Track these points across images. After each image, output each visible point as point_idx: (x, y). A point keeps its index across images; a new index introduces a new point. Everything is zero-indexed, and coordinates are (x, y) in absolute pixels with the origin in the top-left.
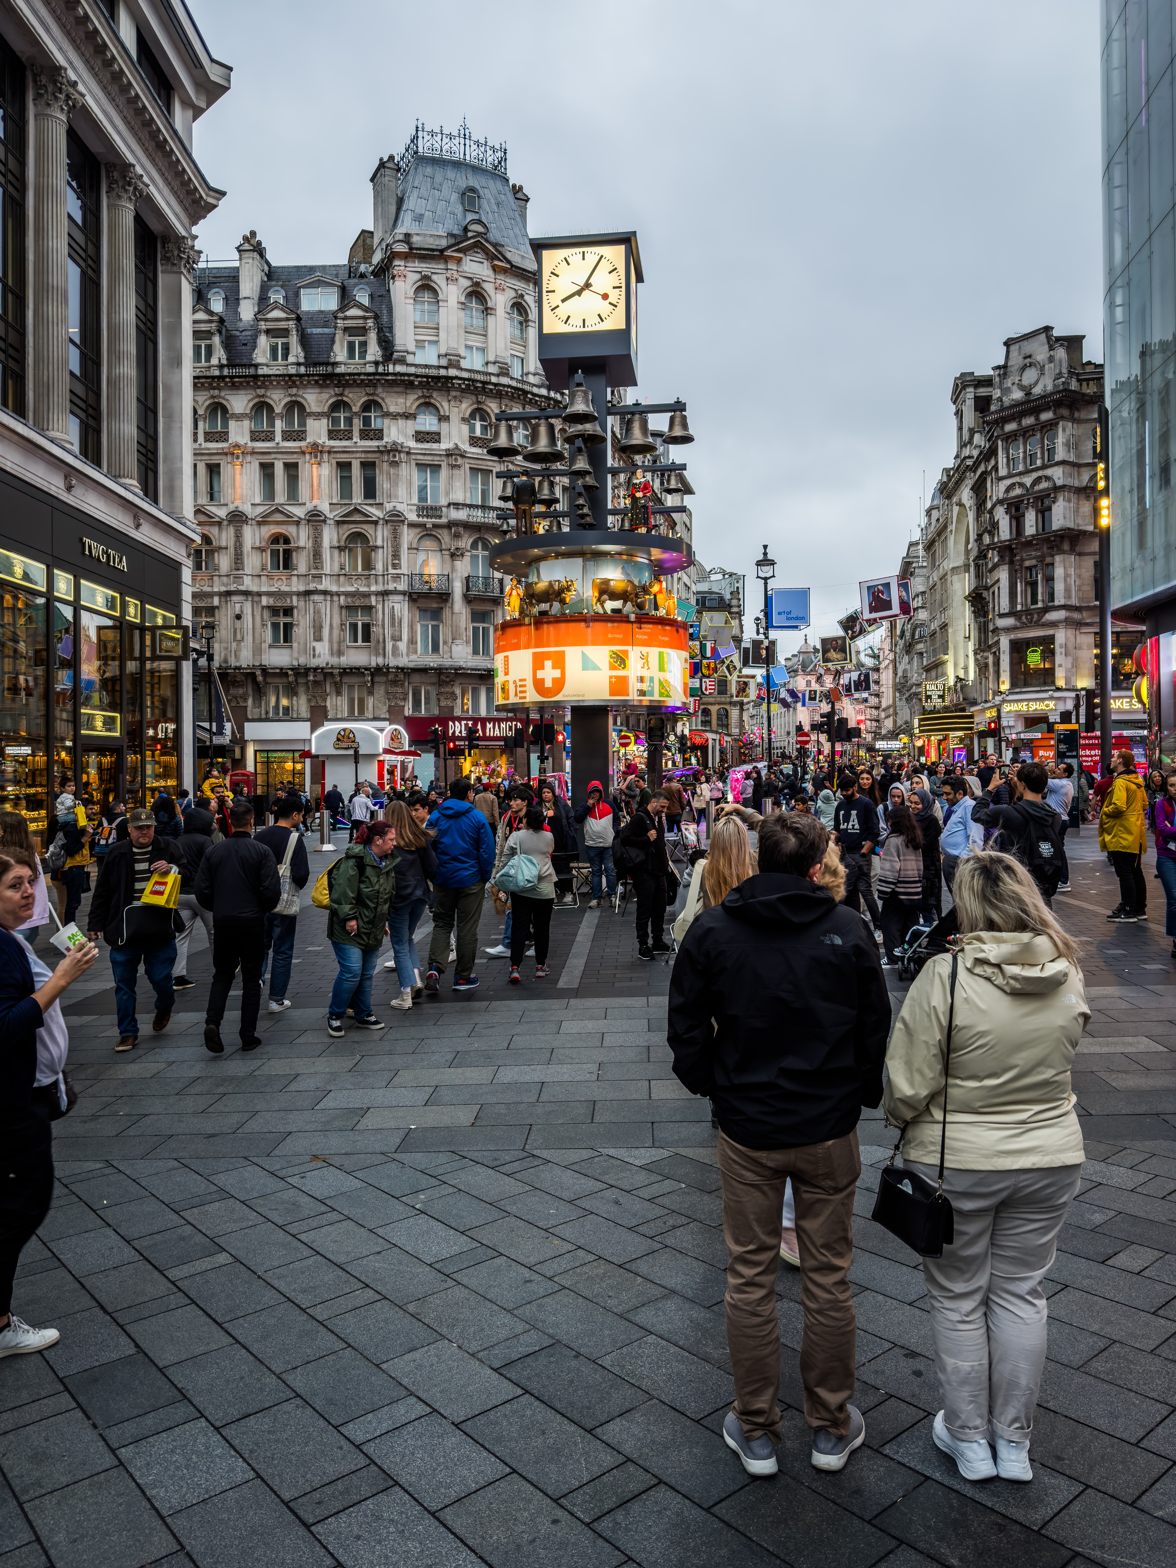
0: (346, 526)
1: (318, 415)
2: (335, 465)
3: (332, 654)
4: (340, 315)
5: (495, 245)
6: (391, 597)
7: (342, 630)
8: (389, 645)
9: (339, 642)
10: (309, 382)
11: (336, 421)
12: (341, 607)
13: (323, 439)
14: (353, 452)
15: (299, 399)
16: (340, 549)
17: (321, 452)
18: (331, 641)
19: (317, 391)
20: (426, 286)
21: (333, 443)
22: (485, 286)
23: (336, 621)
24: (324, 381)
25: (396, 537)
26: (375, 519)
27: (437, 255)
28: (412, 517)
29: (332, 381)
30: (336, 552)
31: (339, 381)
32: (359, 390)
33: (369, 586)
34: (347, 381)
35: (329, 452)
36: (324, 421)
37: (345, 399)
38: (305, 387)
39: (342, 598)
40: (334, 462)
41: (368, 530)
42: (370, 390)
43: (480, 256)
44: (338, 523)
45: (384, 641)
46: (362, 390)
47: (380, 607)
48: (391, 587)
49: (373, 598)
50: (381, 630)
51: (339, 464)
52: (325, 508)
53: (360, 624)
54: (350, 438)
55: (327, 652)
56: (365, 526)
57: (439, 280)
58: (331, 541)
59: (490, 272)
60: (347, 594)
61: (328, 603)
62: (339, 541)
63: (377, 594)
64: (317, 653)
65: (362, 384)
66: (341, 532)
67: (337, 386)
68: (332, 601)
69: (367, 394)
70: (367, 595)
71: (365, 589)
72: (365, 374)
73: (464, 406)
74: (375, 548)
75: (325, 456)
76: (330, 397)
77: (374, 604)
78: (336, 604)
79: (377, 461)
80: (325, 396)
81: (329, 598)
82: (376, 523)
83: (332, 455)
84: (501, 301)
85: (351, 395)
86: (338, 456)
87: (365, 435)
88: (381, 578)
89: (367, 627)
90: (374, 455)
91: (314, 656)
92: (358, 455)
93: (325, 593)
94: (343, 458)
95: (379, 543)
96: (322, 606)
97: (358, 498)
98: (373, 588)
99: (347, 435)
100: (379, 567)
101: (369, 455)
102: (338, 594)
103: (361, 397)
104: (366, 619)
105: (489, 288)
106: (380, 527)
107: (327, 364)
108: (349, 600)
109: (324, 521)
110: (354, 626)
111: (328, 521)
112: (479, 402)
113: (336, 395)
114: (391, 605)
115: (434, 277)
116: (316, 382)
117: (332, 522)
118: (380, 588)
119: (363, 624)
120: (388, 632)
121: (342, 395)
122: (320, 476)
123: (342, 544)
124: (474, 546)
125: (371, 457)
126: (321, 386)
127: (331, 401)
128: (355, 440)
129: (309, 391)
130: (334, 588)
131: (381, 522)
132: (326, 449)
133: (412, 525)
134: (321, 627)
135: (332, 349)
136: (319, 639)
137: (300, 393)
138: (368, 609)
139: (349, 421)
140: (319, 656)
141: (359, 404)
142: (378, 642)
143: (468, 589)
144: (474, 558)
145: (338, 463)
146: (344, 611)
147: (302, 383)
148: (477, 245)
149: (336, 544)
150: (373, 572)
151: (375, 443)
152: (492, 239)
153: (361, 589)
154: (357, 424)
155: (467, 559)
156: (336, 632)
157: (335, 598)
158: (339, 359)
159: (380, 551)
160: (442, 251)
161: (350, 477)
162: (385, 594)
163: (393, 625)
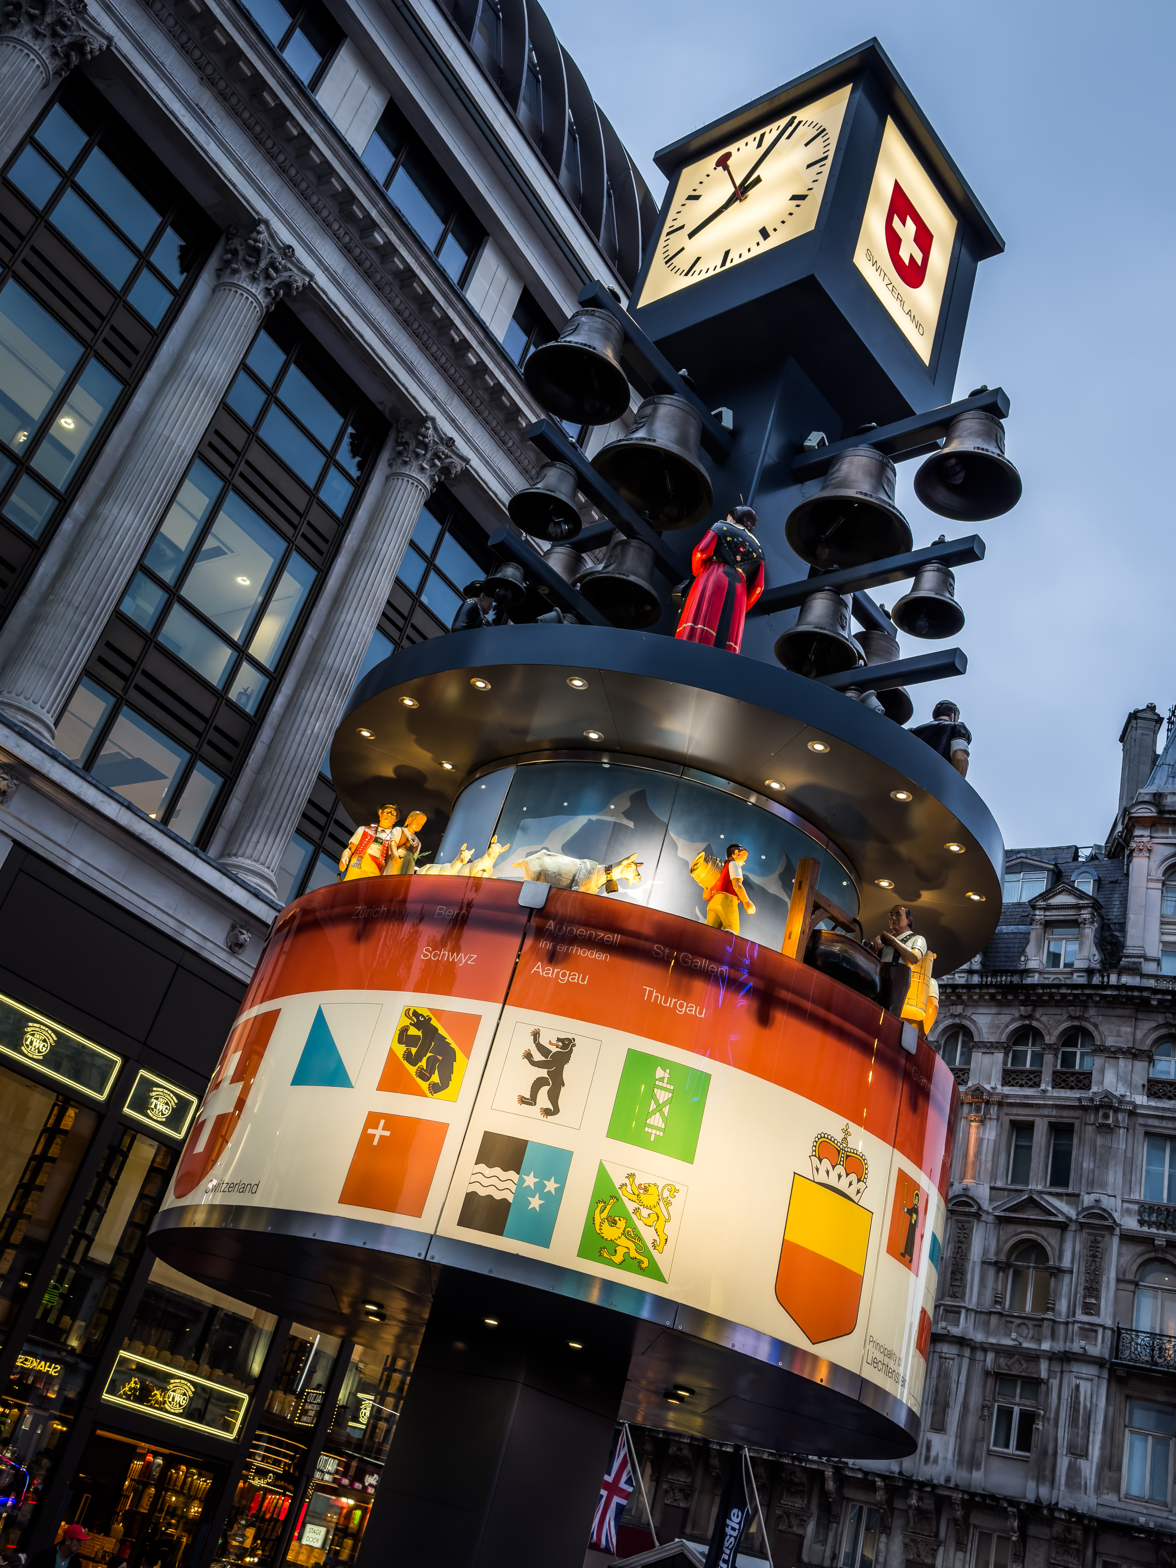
0: (1011, 1228)
1: (990, 1047)
2: (1007, 1125)
3: (960, 1463)
4: (1041, 903)
6: (1076, 1367)
7: (982, 1417)
8: (1063, 1463)
9: (975, 1441)
10: (981, 997)
11: (1018, 1058)
12: (987, 1373)
13: (993, 1083)
14: (1038, 1106)
15: (966, 1023)
16: (1000, 1267)
17: (987, 1103)
18: (960, 1435)
19: (994, 1010)
21: (1007, 1090)
23: (975, 1399)
24: (1005, 996)
25: (1095, 1255)
26: (1061, 1218)
28: (1129, 1223)
29: (1016, 997)
30: (991, 1272)
31: (1028, 997)
32: (1058, 1011)
33: (1039, 1341)
34: (1040, 996)
35: (1000, 1104)
36: (999, 1056)
37: (1034, 1023)
38: (976, 1004)
39: (990, 1356)
40: (1006, 1120)
41: (1049, 1238)
42: (1076, 1011)
44: (1001, 1221)
45: (1055, 1453)
46: (1064, 1010)
47: (1055, 1383)
48: (1077, 1346)
49: (1044, 1366)
50: (1051, 1430)
51: (1014, 1124)
52: (982, 1193)
53: (1016, 1410)
54: (1038, 1085)
55: (950, 1455)
56: (1044, 1231)
58: (985, 1251)
60: (1000, 1351)
61: (966, 1362)
62: (997, 1253)
63: (1053, 1357)
64: (933, 1454)
65: (1063, 1002)
66: (1002, 1238)
67: (1023, 1003)
68: (972, 1359)
69: (1071, 1018)
70: (1034, 1357)
71: (1033, 1346)
72: (1068, 986)
74: (1058, 1272)
75: (994, 1110)
76: (1013, 1020)
77: (1044, 1375)
78: (978, 1367)
79: (1077, 1123)
80: (1005, 1019)
81: (967, 1352)
82: (1063, 1227)
83: (1005, 1110)
85: (1044, 1019)
86: (1014, 1110)
87: (1061, 1080)
88: (1062, 1328)
89: (1028, 1419)
90: (1072, 1113)
91: (927, 1459)
92: (1046, 1112)
93: (961, 1342)
94: (1022, 1114)
95: (1066, 1263)
96: (953, 1366)
97: (1038, 1183)
98: (1046, 1346)
99: (1032, 1079)
100: (1063, 1306)
101: (1065, 1113)
102: (985, 1348)
103: (1060, 1023)
104: (1029, 1405)
106: (1069, 1236)
107: (1013, 972)
108: (1002, 1361)
109: (977, 1216)
110: (1005, 1414)
111: (984, 1217)
113: (1022, 1017)
114: (1075, 1381)
116: (993, 997)
117: (990, 1219)
118: (1059, 1347)
119: (1023, 1413)
120: (1063, 1434)
121: (1030, 1017)
122: (980, 1141)
123: (1003, 1258)
125: (1066, 1116)
126: (1000, 1004)
127: (1012, 1027)
128: (1043, 1087)
129: (981, 1010)
130: (979, 1337)
131: (1073, 1227)
132: (996, 1098)
133: (1128, 1238)
134: (947, 1405)
135: (1023, 952)
136: (939, 1427)
137: (968, 1012)
138: (1034, 1384)
139: (1038, 1058)
140: (936, 1461)
141: (1057, 1032)
142: (1045, 1453)
145: (1011, 1121)
146: (990, 1381)
147: (970, 997)
149: (992, 1257)
150: (1049, 1315)
151: (1076, 1094)
153: (1025, 1345)
154: (1050, 1064)
156: (972, 1420)
157: (979, 1355)
158: (1033, 964)
159: (1066, 1278)
161: (1030, 1148)
162: (1066, 1358)
163: (1073, 1421)
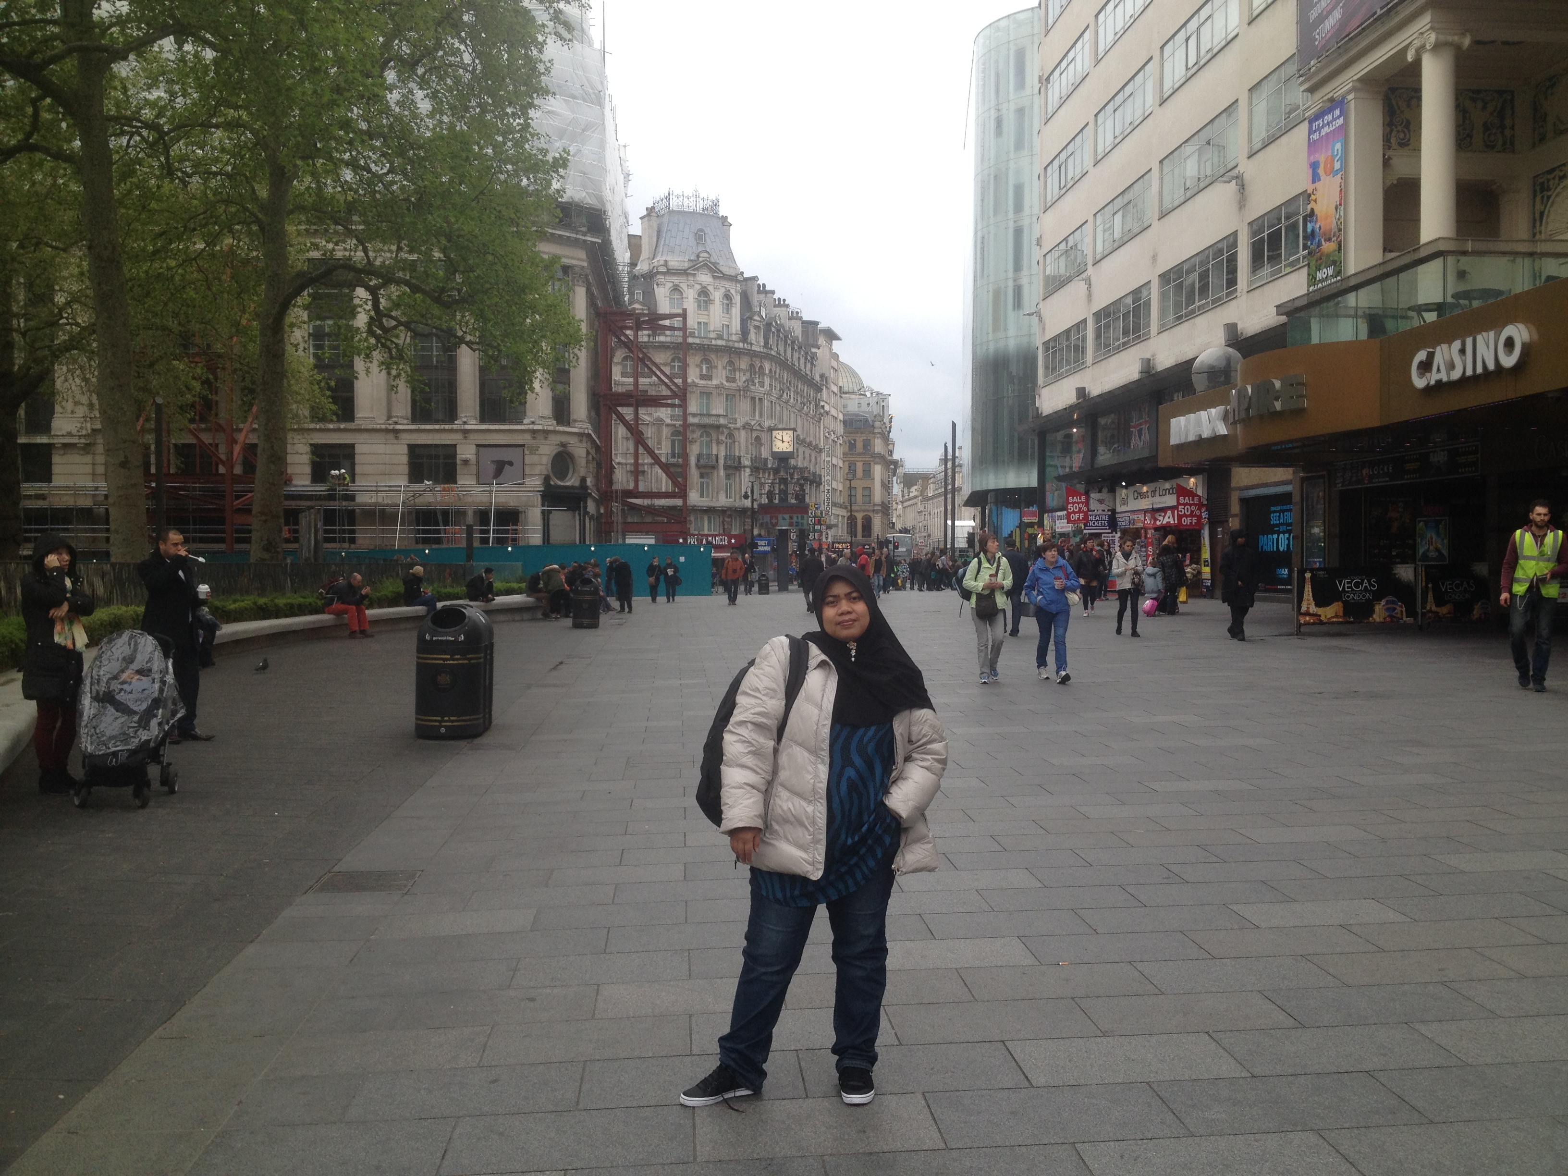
5: (713, 264)
17: (617, 384)
20: (676, 289)
22: (709, 287)
25: (659, 432)
27: (684, 273)
28: (668, 421)
43: (706, 271)
47: (649, 471)
56: (642, 426)
57: (684, 286)
59: (711, 280)
73: (697, 358)
74: (647, 438)
84: (717, 296)
105: (711, 288)
112: (705, 355)
115: (681, 285)
124: (701, 436)
125: (645, 388)
127: (622, 356)
131: (651, 424)
133: (668, 425)
143: (698, 460)
144: (702, 443)
148: (705, 265)
152: (713, 260)
155: (698, 443)
160: (685, 270)
